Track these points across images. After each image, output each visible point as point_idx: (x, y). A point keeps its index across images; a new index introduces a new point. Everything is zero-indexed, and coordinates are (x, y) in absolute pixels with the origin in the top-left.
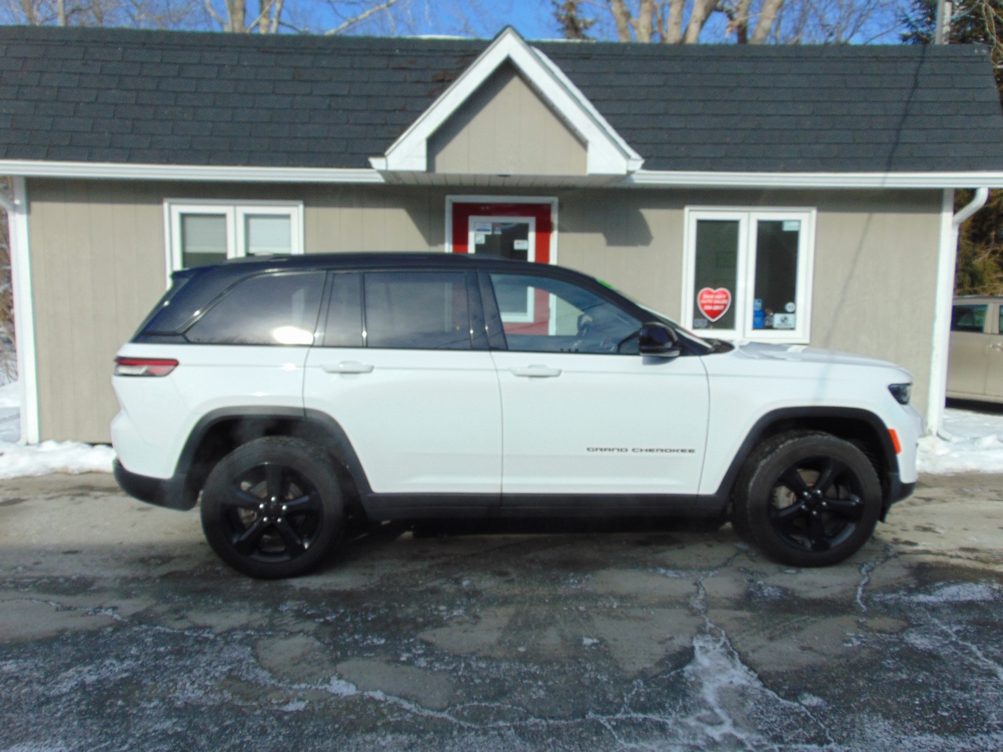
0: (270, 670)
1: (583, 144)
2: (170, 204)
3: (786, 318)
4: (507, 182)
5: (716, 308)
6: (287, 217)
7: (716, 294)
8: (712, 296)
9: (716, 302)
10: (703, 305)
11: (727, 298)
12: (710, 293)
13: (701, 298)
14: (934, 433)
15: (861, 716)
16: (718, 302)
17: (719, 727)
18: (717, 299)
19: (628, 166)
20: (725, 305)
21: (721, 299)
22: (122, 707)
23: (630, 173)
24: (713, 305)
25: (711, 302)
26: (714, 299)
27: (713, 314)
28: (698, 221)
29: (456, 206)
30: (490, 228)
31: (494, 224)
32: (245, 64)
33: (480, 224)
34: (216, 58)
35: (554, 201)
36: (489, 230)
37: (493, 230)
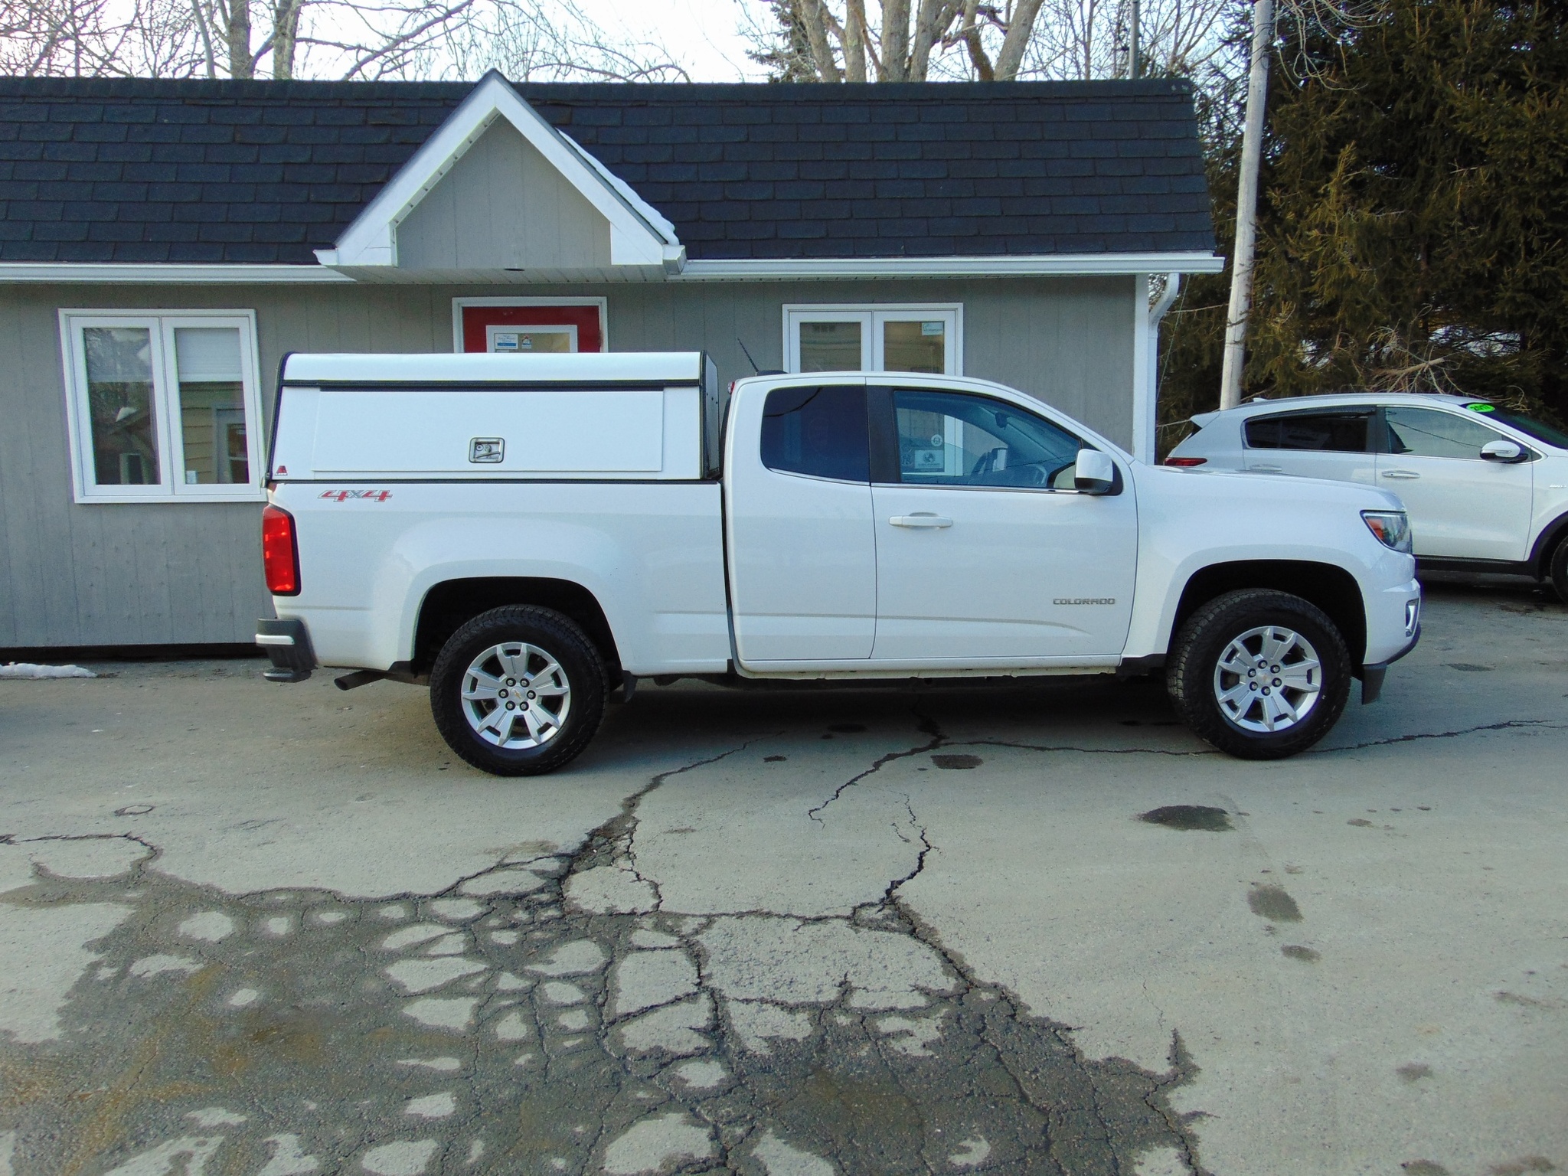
1: (603, 225)
3: (931, 456)
6: (235, 332)
23: (667, 263)
28: (803, 325)
29: (468, 312)
30: (516, 341)
31: (520, 336)
32: (166, 121)
33: (501, 336)
34: (124, 113)
35: (601, 302)
36: (515, 345)
37: (520, 344)
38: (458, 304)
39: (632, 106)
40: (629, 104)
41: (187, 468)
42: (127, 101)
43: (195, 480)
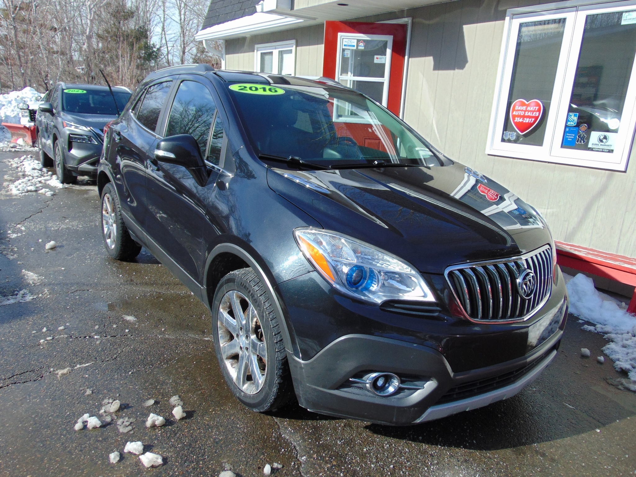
3: (605, 138)
5: (527, 120)
6: (292, 51)
7: (528, 106)
8: (524, 108)
9: (526, 114)
10: (514, 116)
11: (539, 110)
12: (523, 104)
13: (513, 110)
16: (530, 114)
18: (529, 111)
20: (536, 118)
21: (533, 111)
24: (524, 117)
25: (522, 113)
26: (525, 111)
27: (523, 127)
30: (355, 44)
31: (358, 41)
33: (347, 40)
36: (354, 46)
37: (357, 46)
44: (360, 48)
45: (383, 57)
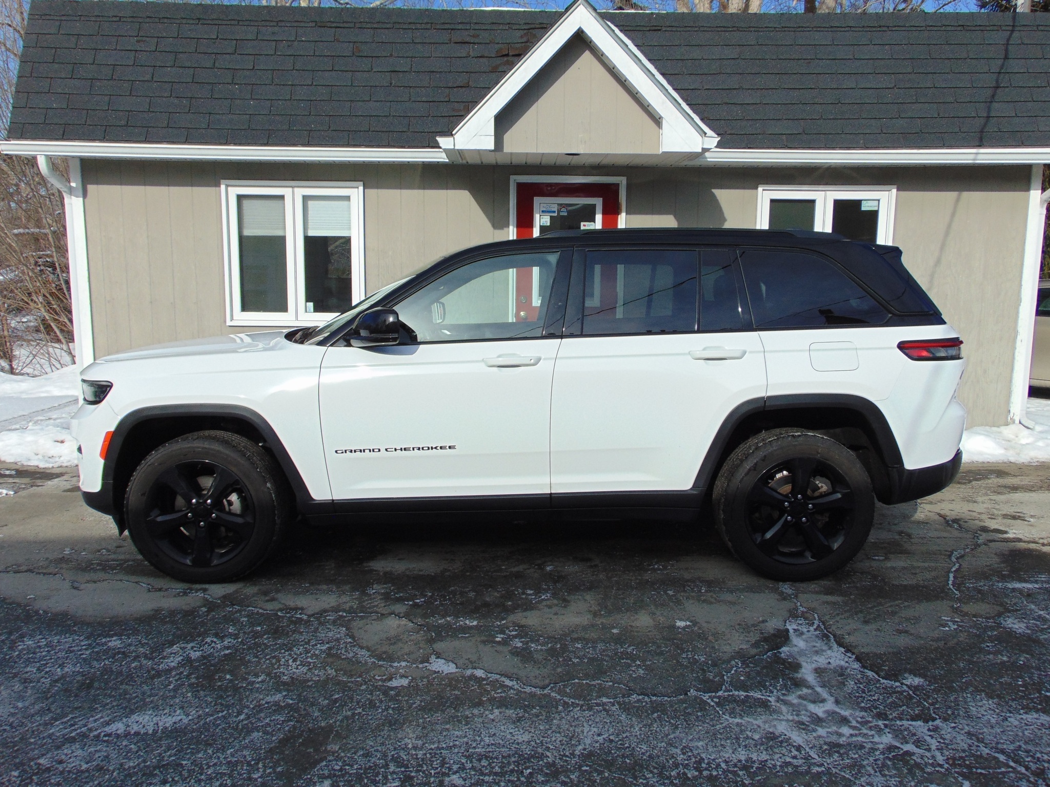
0: (368, 649)
1: (657, 120)
2: (227, 186)
4: (575, 161)
6: (348, 198)
14: (1017, 422)
15: (965, 695)
17: (821, 705)
19: (703, 144)
22: (231, 681)
23: (705, 150)
28: (772, 201)
29: (521, 187)
30: (556, 209)
31: (560, 206)
32: (303, 39)
33: (545, 205)
34: (273, 33)
35: (622, 181)
36: (554, 212)
37: (559, 211)
38: (515, 179)
39: (649, 30)
40: (648, 29)
41: (308, 300)
42: (275, 24)
43: (312, 310)
44: (562, 214)
45: (592, 223)
